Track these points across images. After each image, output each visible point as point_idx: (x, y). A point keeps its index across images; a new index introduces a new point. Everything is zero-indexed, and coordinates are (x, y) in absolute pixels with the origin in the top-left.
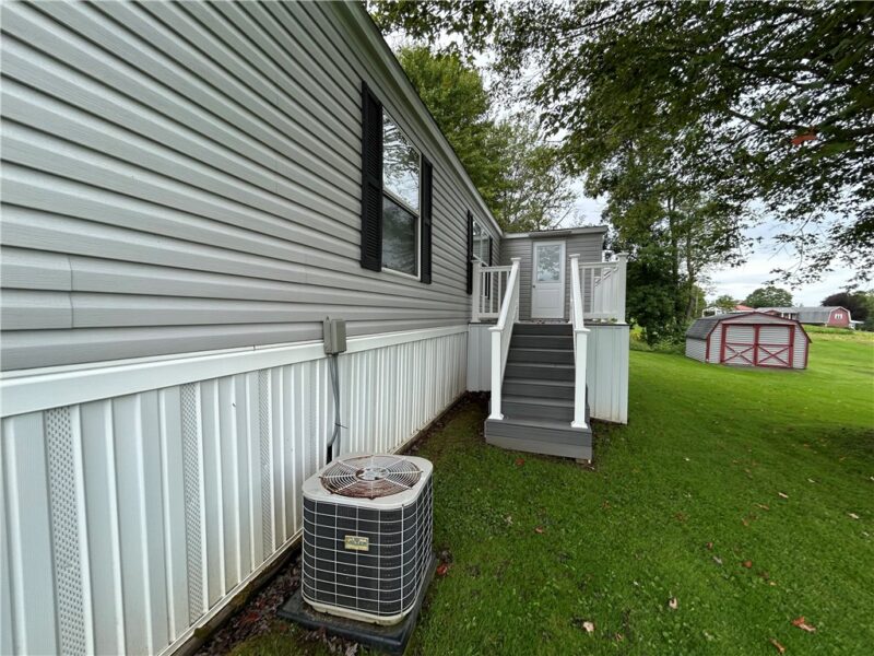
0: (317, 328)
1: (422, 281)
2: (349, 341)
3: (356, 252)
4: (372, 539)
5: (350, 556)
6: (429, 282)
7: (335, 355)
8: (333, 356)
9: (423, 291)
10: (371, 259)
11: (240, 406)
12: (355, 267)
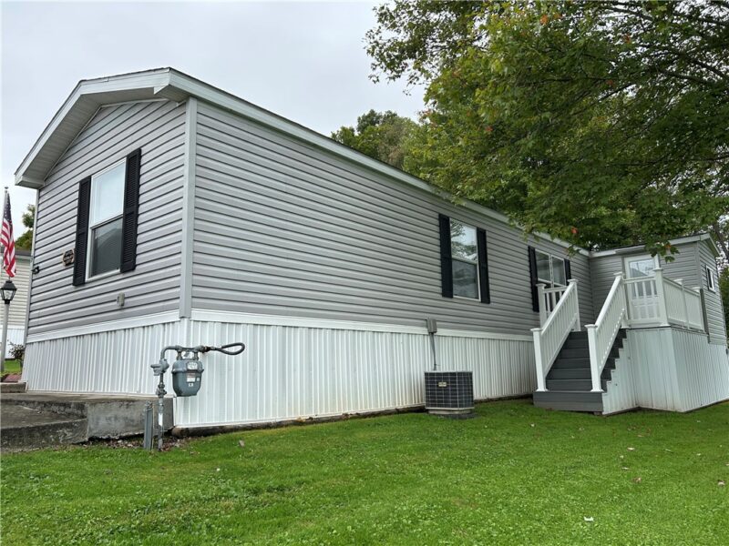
0: (425, 322)
1: (482, 302)
2: (438, 330)
3: (440, 290)
4: (447, 383)
5: (440, 389)
6: (489, 302)
7: (432, 333)
8: (432, 334)
9: (485, 308)
10: (447, 292)
11: (403, 343)
12: (440, 297)
